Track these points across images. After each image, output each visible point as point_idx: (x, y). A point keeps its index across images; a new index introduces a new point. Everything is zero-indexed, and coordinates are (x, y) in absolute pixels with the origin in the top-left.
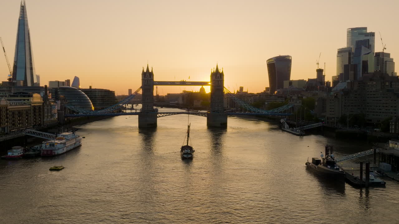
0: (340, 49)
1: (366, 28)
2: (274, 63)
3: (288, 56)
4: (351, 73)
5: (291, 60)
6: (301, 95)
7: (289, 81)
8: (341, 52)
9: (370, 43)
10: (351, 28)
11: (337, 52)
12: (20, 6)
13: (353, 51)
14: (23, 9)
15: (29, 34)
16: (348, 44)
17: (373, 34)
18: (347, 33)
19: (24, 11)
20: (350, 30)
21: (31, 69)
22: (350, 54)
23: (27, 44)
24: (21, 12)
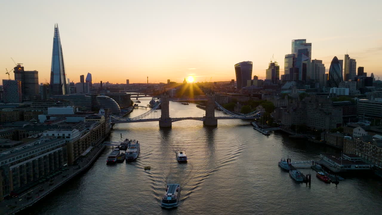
0: (287, 55)
1: (305, 40)
2: (240, 67)
3: (251, 62)
4: (295, 74)
5: (252, 64)
6: (260, 92)
7: (251, 81)
8: (287, 57)
9: (308, 51)
10: (295, 40)
11: (285, 57)
12: (54, 28)
13: (296, 56)
14: (56, 30)
15: (61, 48)
16: (292, 52)
17: (310, 45)
18: (292, 43)
19: (58, 32)
20: (294, 41)
21: (64, 75)
22: (294, 59)
23: (60, 57)
24: (55, 32)
